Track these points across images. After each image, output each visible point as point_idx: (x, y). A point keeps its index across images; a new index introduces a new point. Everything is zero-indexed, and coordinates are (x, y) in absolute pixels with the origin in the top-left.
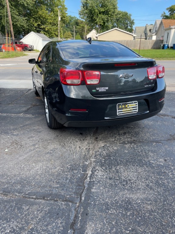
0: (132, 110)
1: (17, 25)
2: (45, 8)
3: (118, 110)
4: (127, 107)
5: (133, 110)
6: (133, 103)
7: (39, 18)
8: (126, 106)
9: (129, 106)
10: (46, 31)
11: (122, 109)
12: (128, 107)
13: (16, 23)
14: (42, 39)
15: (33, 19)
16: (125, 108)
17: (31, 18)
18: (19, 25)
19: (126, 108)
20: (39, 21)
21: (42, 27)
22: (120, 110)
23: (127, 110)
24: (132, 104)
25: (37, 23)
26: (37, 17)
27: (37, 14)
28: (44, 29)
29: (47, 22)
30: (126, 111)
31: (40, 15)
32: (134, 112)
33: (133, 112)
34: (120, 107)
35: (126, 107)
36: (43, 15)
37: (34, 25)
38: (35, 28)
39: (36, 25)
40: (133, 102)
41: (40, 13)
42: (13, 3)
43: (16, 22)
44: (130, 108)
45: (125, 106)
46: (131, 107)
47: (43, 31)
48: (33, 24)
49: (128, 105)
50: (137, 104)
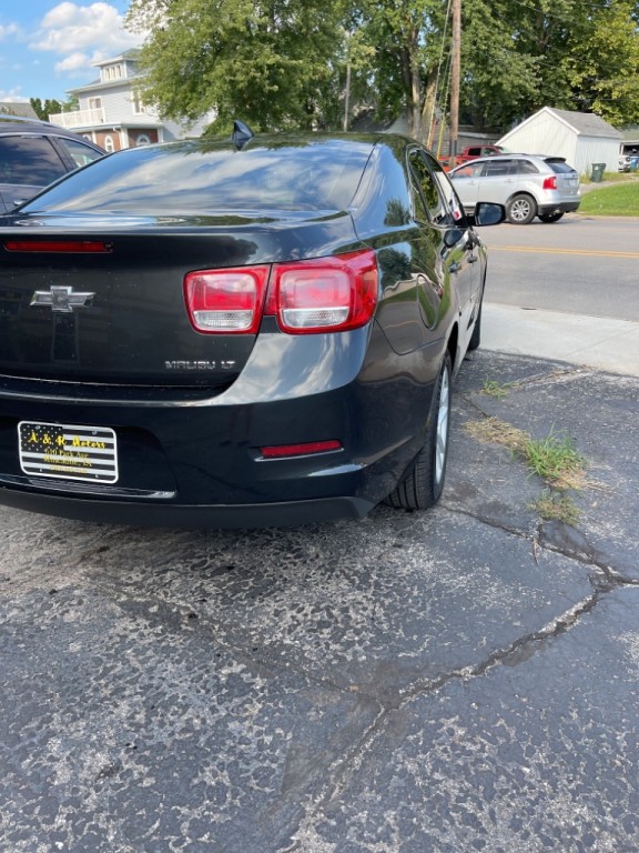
0: (88, 466)
1: (500, 85)
2: (625, 11)
3: (25, 449)
4: (62, 447)
5: (95, 466)
6: (89, 433)
7: (595, 53)
8: (60, 441)
9: (69, 443)
10: (611, 103)
11: (42, 451)
12: (66, 448)
13: (499, 80)
14: (578, 132)
15: (571, 59)
16: (53, 447)
17: (563, 57)
18: (507, 87)
19: (58, 449)
20: (593, 65)
21: (601, 85)
22: (33, 450)
23: (64, 458)
24: (88, 439)
25: (584, 74)
26: (586, 52)
27: (587, 40)
28: (605, 95)
29: (624, 66)
30: (60, 463)
31: (601, 42)
32: (101, 477)
33: (93, 476)
34: (34, 438)
35: (56, 444)
36: (613, 39)
37: (569, 82)
38: (570, 94)
39: (576, 79)
40: (95, 429)
41: (602, 32)
42: (502, 8)
43: (500, 74)
44: (75, 454)
45: (53, 440)
46: (84, 453)
47: (603, 102)
48: (566, 80)
49: (67, 437)
50: (114, 441)
